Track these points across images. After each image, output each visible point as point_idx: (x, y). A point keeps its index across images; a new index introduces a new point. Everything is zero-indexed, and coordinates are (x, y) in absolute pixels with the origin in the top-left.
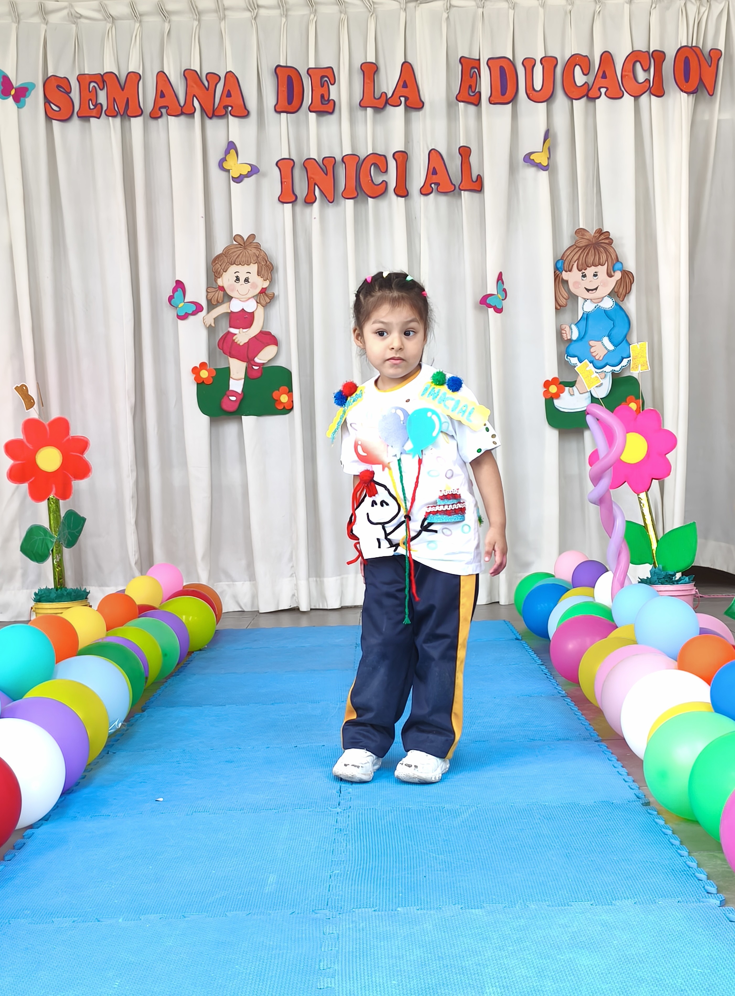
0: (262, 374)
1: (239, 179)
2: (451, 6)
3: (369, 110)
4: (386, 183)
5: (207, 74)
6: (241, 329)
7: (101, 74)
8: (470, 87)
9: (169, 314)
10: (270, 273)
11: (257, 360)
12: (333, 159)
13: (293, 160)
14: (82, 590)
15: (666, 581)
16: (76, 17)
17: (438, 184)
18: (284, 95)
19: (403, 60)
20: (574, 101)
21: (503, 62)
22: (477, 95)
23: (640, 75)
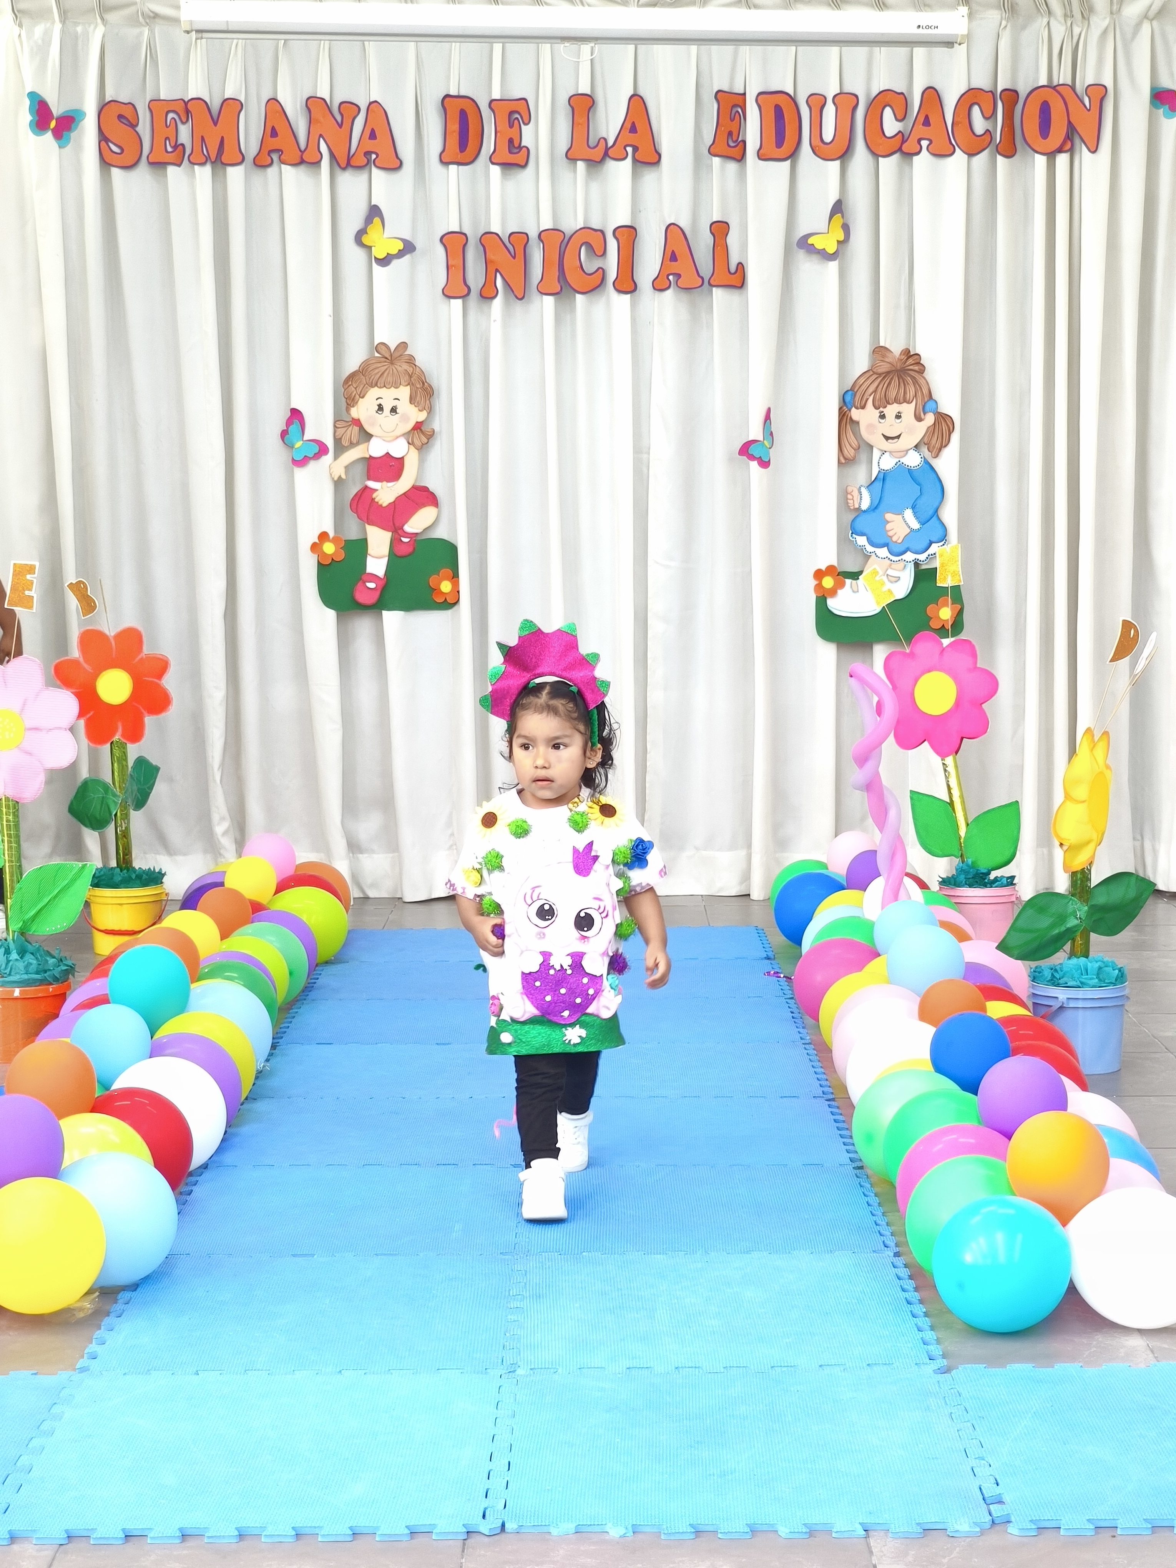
0: (414, 549)
1: (385, 261)
3: (581, 165)
4: (603, 271)
5: (341, 103)
6: (384, 483)
7: (184, 101)
9: (280, 457)
10: (429, 399)
11: (407, 528)
12: (525, 235)
13: (465, 235)
14: (157, 870)
15: (977, 882)
16: (149, 17)
17: (678, 276)
18: (454, 140)
19: (631, 92)
20: (880, 158)
21: (780, 100)
22: (741, 145)
23: (980, 124)
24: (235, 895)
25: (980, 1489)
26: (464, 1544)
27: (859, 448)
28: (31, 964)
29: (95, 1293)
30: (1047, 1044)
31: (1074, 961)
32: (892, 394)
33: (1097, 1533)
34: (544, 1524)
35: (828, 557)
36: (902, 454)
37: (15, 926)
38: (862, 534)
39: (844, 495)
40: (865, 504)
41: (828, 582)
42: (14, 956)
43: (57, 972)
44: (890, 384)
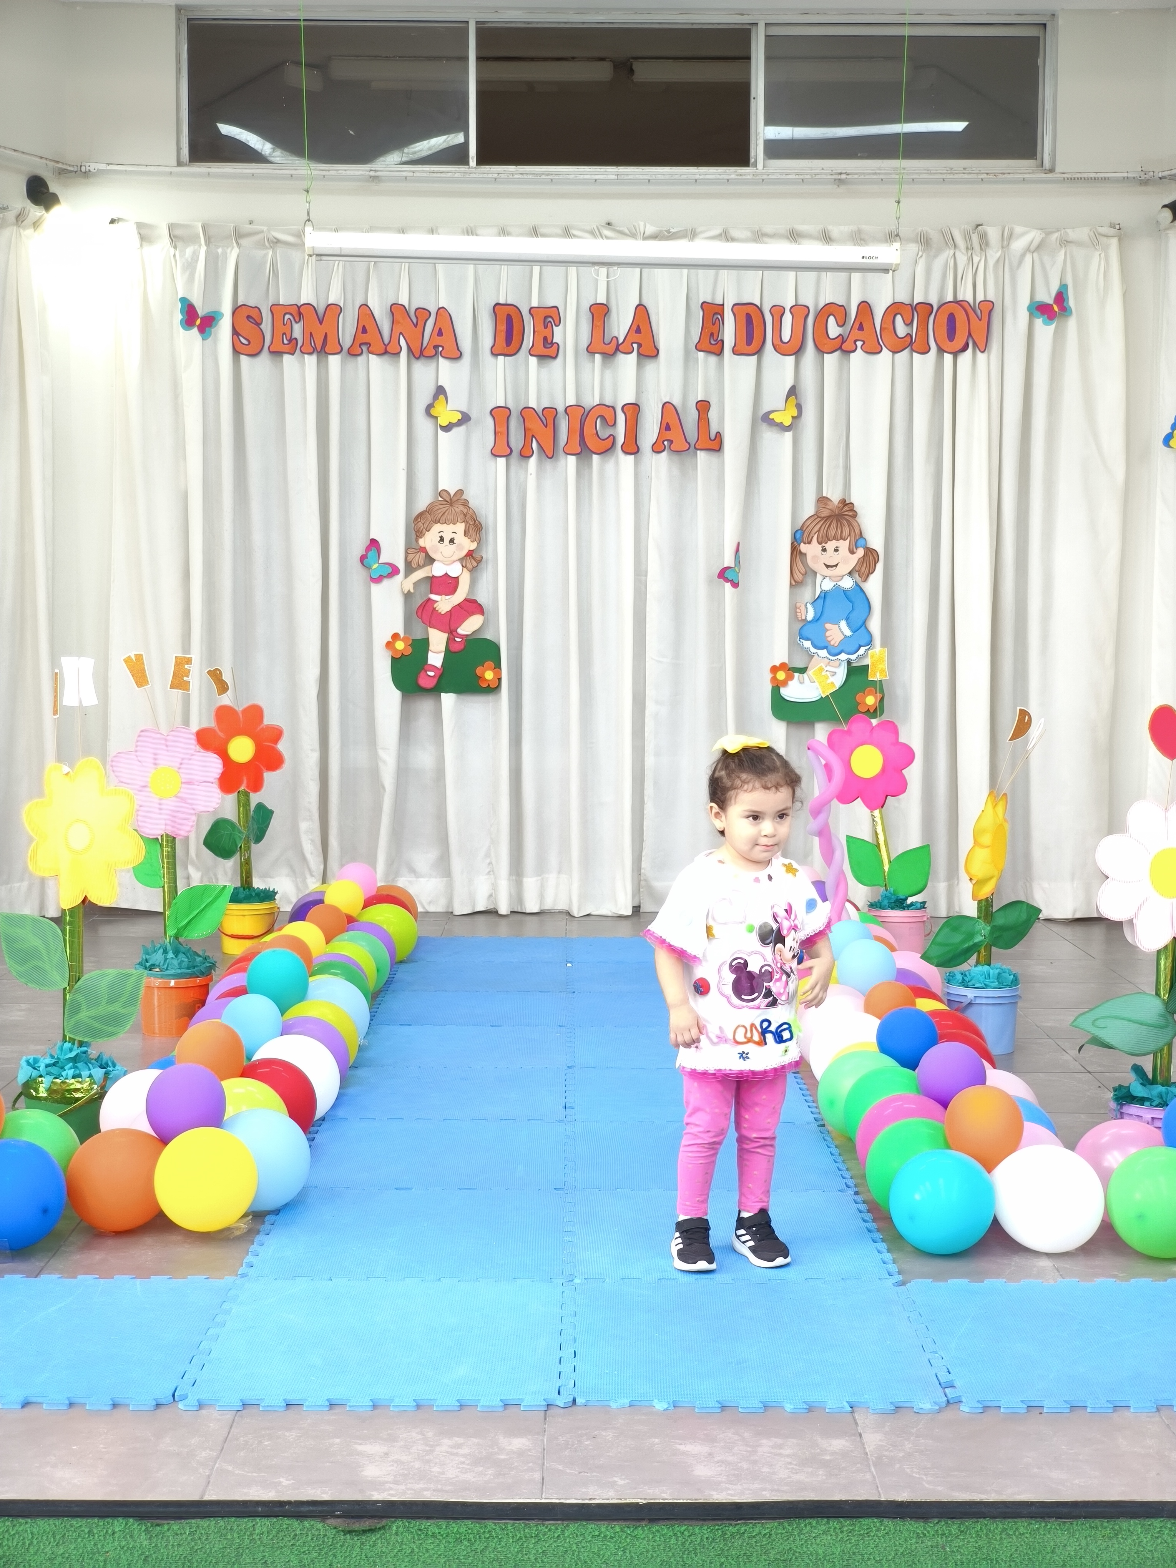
1: (447, 428)
3: (598, 357)
4: (613, 438)
5: (416, 309)
6: (444, 596)
7: (297, 306)
8: (712, 334)
9: (360, 575)
10: (479, 533)
11: (461, 631)
12: (555, 410)
13: (509, 409)
14: (271, 890)
15: (897, 906)
16: (273, 242)
17: (671, 442)
18: (502, 336)
19: (637, 303)
20: (825, 355)
21: (749, 309)
22: (720, 343)
23: (901, 329)
24: (334, 909)
25: (937, 1376)
26: (545, 1414)
27: (806, 574)
28: (183, 961)
29: (249, 1216)
30: (964, 1032)
31: (980, 968)
32: (832, 533)
33: (1028, 1411)
34: (605, 1399)
35: (781, 656)
36: (839, 578)
37: (171, 932)
38: (807, 639)
39: (794, 610)
40: (810, 616)
41: (781, 676)
42: (171, 955)
43: (202, 968)
44: (830, 525)
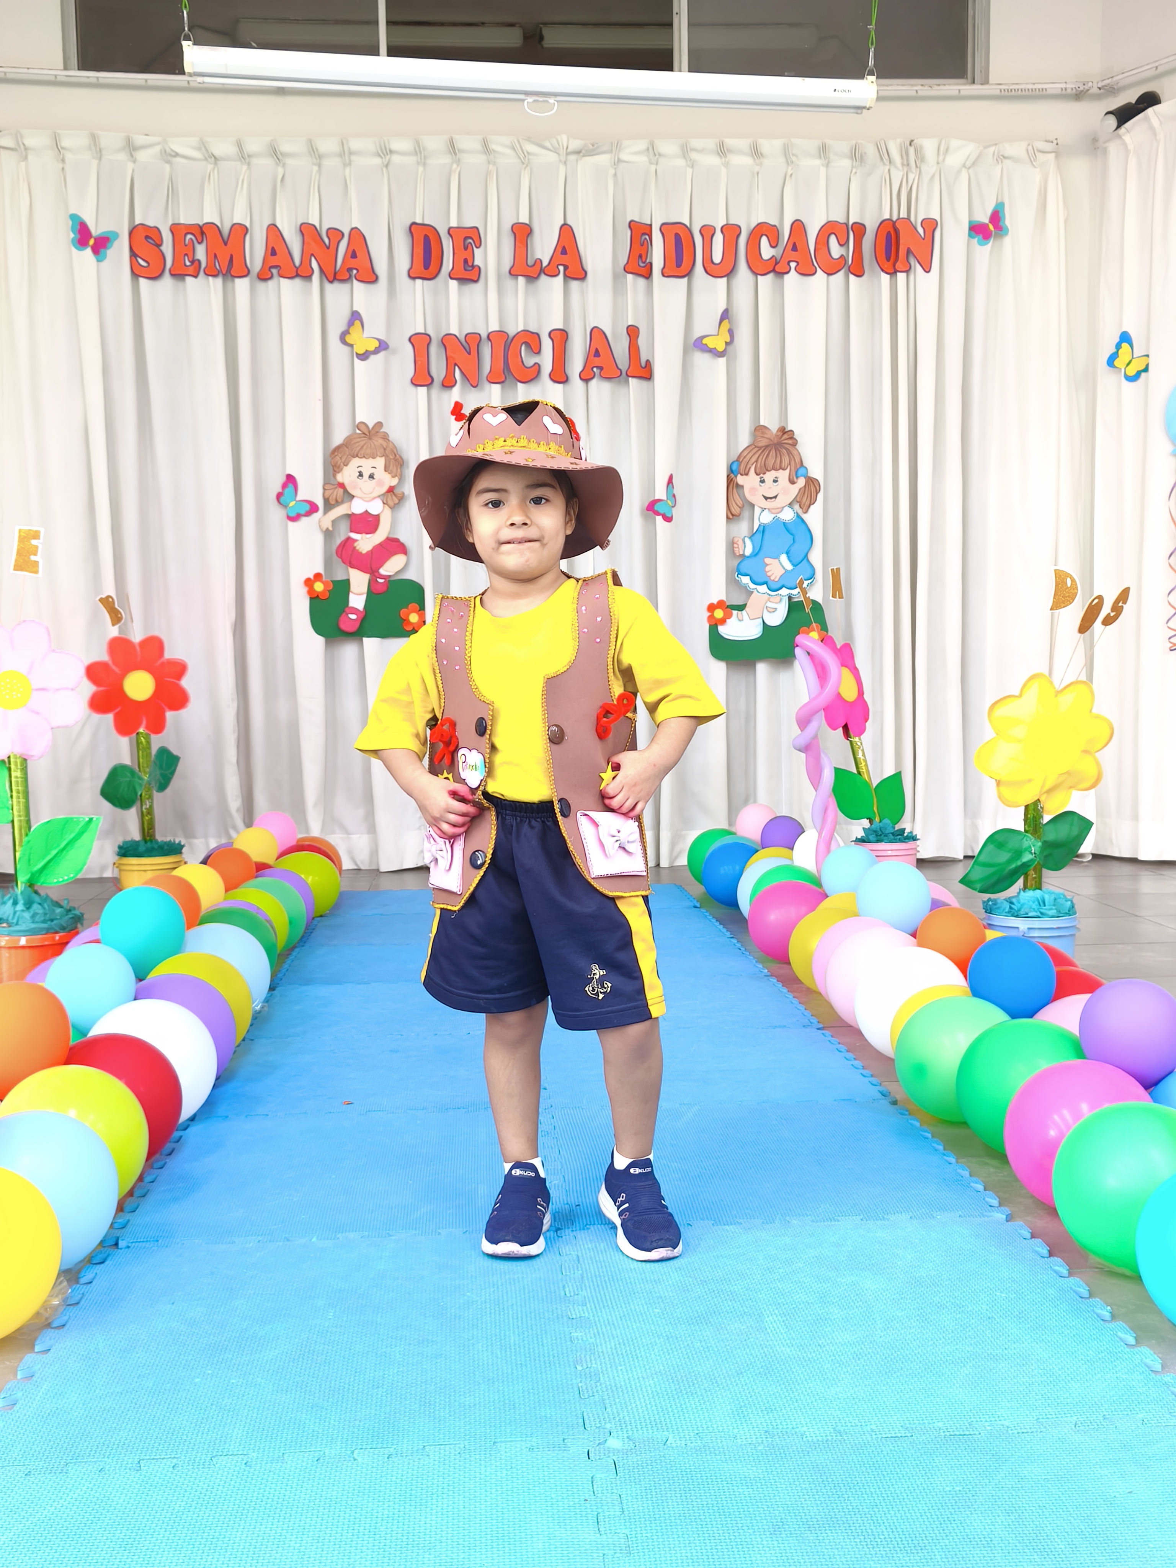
0: (388, 588)
1: (364, 356)
2: (619, 161)
3: (521, 280)
4: (539, 366)
5: (329, 229)
6: (364, 535)
7: (199, 225)
8: (640, 256)
9: (276, 514)
10: (400, 468)
11: (382, 571)
12: (478, 335)
13: (429, 336)
16: (171, 156)
17: (600, 368)
18: (420, 258)
19: (562, 222)
20: (759, 277)
21: (678, 229)
22: (649, 266)
23: (836, 250)
24: (242, 855)
27: (743, 506)
28: (36, 914)
31: (1030, 894)
32: (770, 462)
35: (718, 593)
36: (779, 510)
37: (23, 878)
38: (747, 575)
39: (731, 545)
40: (748, 551)
41: (719, 614)
42: (22, 907)
43: (64, 921)
44: (768, 455)
